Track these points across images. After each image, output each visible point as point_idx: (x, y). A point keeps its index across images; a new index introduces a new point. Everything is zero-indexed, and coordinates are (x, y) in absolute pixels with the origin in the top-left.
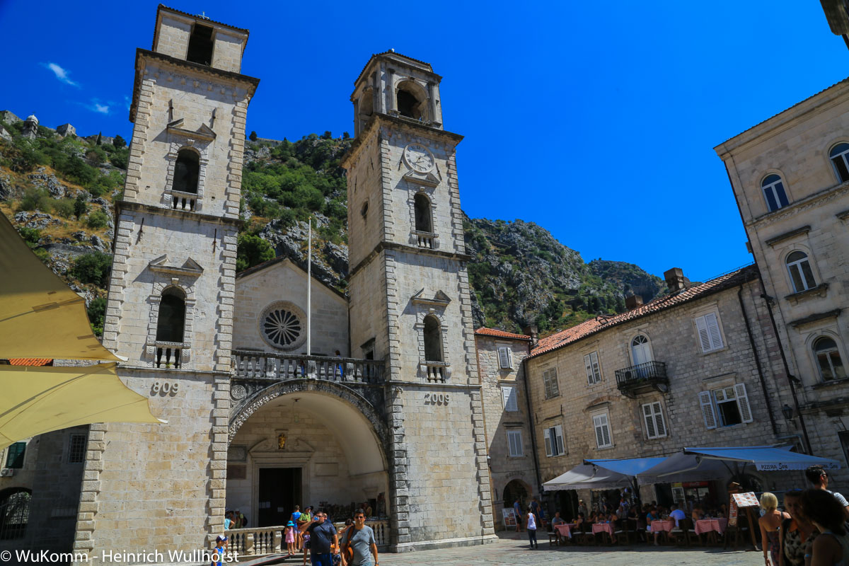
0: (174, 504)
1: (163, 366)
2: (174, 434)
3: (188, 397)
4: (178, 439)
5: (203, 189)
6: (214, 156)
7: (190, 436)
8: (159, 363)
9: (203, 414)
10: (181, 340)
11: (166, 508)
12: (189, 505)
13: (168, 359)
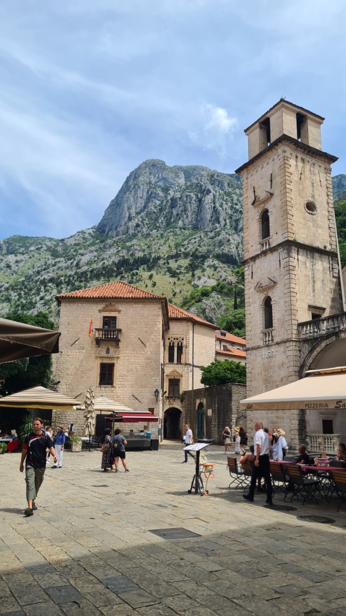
0: (277, 417)
1: (267, 343)
2: (274, 379)
3: (277, 357)
4: (275, 382)
5: (272, 231)
6: (274, 206)
7: (280, 379)
8: (266, 341)
9: (284, 366)
10: (272, 327)
11: (275, 419)
12: (283, 418)
13: (269, 338)
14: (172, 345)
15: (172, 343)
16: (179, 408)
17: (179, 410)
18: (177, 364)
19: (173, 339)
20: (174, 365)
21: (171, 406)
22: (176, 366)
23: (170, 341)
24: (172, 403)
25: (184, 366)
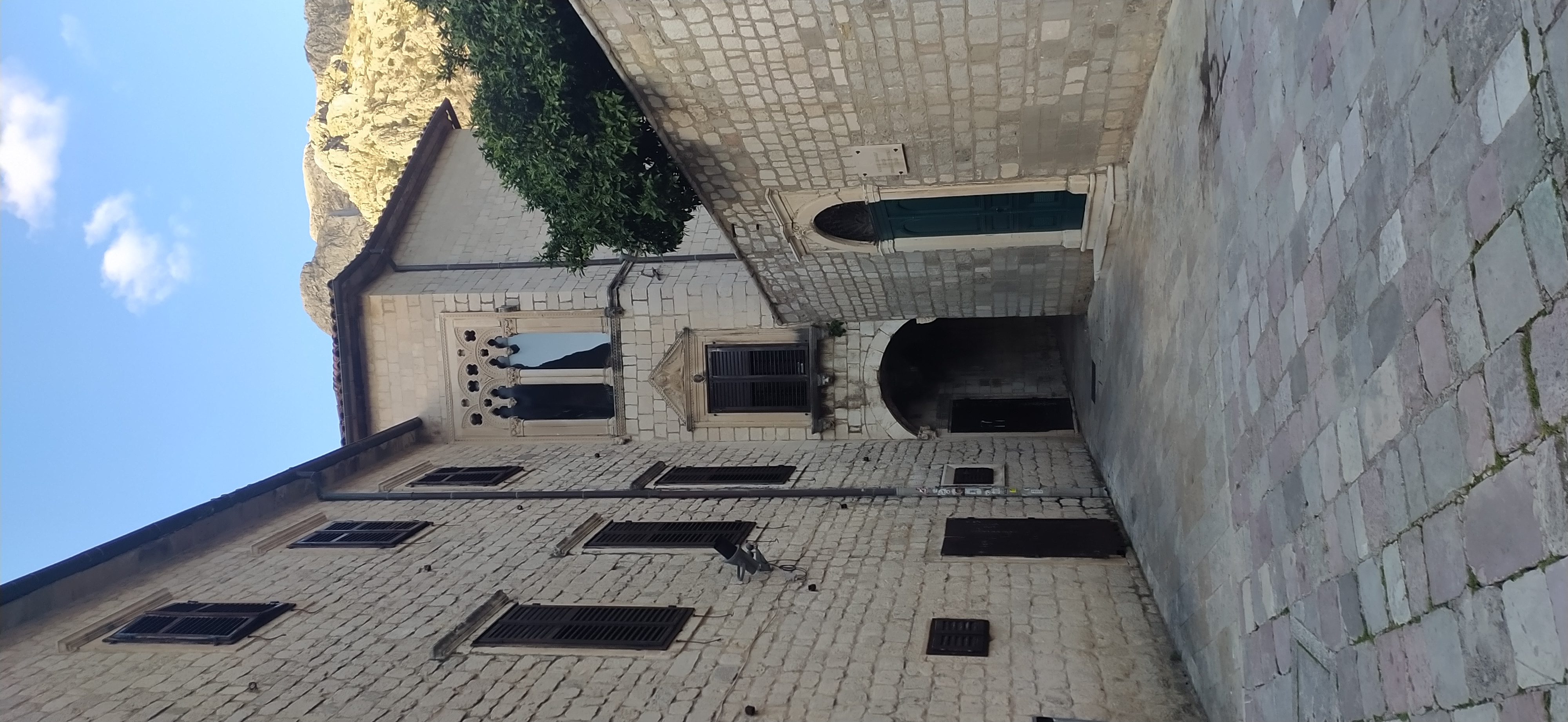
14: (508, 403)
15: (498, 402)
16: (882, 342)
17: (896, 339)
18: (618, 366)
19: (474, 397)
20: (628, 385)
21: (874, 393)
22: (628, 372)
23: (486, 413)
24: (853, 390)
25: (625, 324)
